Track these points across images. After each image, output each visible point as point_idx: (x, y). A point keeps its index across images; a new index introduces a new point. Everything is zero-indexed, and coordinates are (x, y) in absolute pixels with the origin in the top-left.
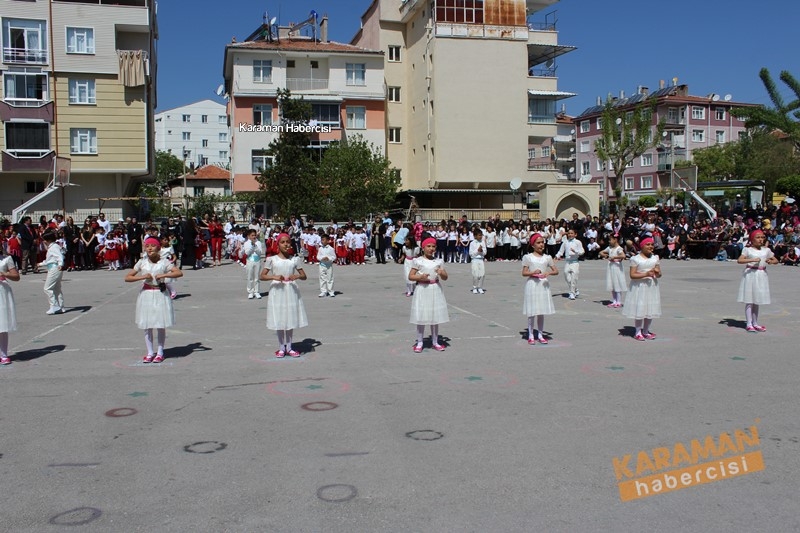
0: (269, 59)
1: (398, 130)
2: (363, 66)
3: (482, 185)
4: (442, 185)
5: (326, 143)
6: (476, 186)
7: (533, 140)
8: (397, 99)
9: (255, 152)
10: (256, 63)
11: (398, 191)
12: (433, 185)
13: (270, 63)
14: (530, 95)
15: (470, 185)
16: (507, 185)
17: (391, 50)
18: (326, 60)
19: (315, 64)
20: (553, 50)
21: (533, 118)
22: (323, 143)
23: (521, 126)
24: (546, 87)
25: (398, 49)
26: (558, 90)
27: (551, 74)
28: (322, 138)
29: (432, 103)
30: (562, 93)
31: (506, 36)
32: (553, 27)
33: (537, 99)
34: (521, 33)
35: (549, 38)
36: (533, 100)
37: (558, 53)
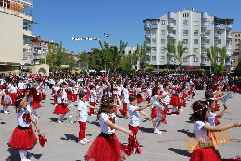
14: (24, 35)
15: (3, 63)
21: (25, 43)
23: (20, 44)
24: (28, 33)
26: (32, 35)
27: (30, 29)
31: (17, 15)
32: (31, 15)
33: (26, 37)
34: (22, 15)
35: (30, 18)
36: (25, 37)
37: (32, 23)
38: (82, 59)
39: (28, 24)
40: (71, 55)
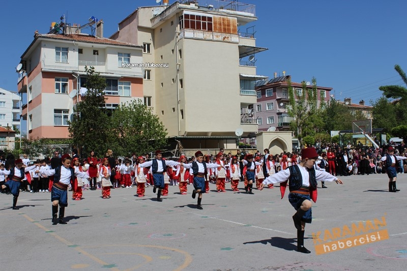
0: (66, 47)
1: (149, 98)
2: (129, 55)
3: (213, 134)
4: (189, 134)
5: (110, 105)
6: (210, 135)
7: (243, 105)
8: (149, 78)
9: (56, 111)
10: (57, 49)
11: (167, 137)
12: (183, 133)
13: (67, 49)
14: (241, 76)
15: (206, 134)
16: (234, 133)
17: (145, 45)
18: (104, 50)
19: (95, 52)
20: (253, 49)
22: (108, 105)
24: (250, 72)
25: (149, 45)
26: (256, 75)
27: (253, 64)
28: (107, 102)
29: (181, 81)
30: (259, 76)
31: (226, 40)
32: (253, 36)
33: (245, 80)
34: (235, 38)
35: (250, 43)
36: (243, 80)
37: (255, 51)
38: (379, 115)
39: (248, 53)
40: (359, 108)
